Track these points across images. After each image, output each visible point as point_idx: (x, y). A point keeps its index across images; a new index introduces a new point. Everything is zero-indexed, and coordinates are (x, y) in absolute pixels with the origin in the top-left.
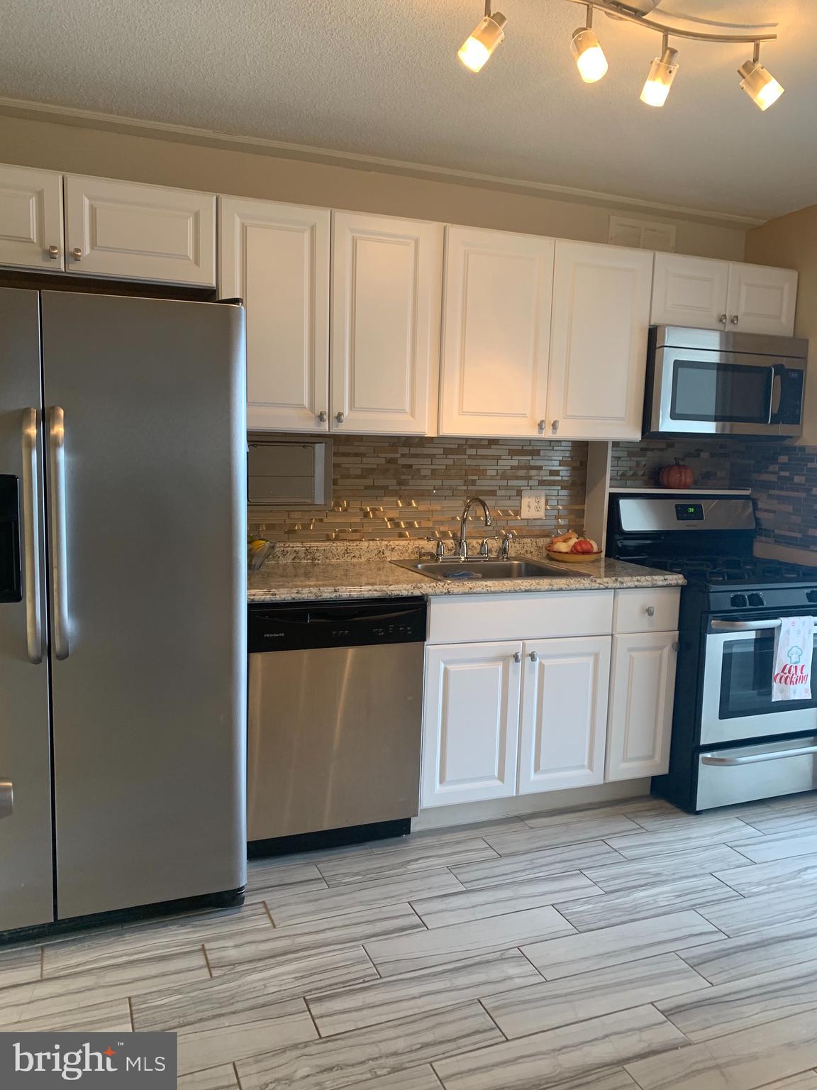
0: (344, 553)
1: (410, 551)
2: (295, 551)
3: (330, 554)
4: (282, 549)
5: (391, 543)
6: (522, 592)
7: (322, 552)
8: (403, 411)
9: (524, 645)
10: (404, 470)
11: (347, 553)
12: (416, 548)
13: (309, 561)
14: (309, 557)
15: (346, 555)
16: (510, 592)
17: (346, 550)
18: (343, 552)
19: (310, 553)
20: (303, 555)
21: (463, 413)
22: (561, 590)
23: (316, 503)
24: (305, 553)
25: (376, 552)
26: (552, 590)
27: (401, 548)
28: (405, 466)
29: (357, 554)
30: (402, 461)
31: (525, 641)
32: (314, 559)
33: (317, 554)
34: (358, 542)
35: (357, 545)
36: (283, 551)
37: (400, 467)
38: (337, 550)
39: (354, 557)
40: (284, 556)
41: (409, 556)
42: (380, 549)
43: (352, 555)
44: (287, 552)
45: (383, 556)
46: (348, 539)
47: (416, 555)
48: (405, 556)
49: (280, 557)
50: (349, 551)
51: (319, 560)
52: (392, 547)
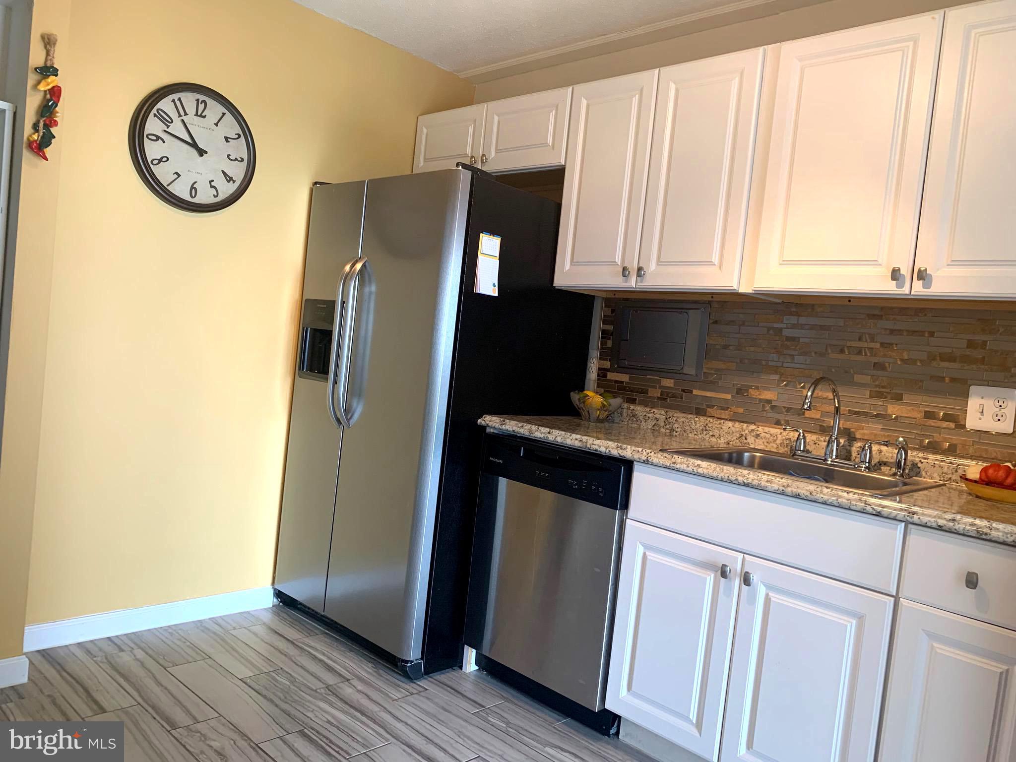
0: (702, 430)
1: (778, 442)
2: (656, 418)
3: (688, 427)
4: (645, 414)
5: (760, 429)
6: (739, 484)
7: (681, 423)
8: (710, 263)
9: (744, 560)
10: (788, 343)
11: (706, 430)
12: (787, 439)
13: (668, 431)
14: (668, 426)
15: (705, 432)
16: (722, 480)
17: (705, 427)
18: (701, 428)
19: (669, 423)
20: (662, 424)
21: (785, 263)
22: (797, 496)
23: (685, 372)
24: (665, 422)
25: (738, 435)
26: (783, 493)
27: (768, 436)
28: (788, 339)
29: (716, 432)
30: (787, 333)
31: (745, 555)
32: (672, 430)
33: (676, 426)
34: (722, 421)
35: (720, 424)
36: (646, 416)
37: (785, 339)
38: (696, 425)
39: (713, 436)
40: (646, 421)
41: (777, 448)
42: (743, 433)
43: (711, 434)
44: (649, 418)
45: (745, 441)
46: (716, 416)
47: (787, 449)
48: (773, 447)
49: (643, 422)
50: (707, 428)
51: (676, 432)
52: (758, 433)
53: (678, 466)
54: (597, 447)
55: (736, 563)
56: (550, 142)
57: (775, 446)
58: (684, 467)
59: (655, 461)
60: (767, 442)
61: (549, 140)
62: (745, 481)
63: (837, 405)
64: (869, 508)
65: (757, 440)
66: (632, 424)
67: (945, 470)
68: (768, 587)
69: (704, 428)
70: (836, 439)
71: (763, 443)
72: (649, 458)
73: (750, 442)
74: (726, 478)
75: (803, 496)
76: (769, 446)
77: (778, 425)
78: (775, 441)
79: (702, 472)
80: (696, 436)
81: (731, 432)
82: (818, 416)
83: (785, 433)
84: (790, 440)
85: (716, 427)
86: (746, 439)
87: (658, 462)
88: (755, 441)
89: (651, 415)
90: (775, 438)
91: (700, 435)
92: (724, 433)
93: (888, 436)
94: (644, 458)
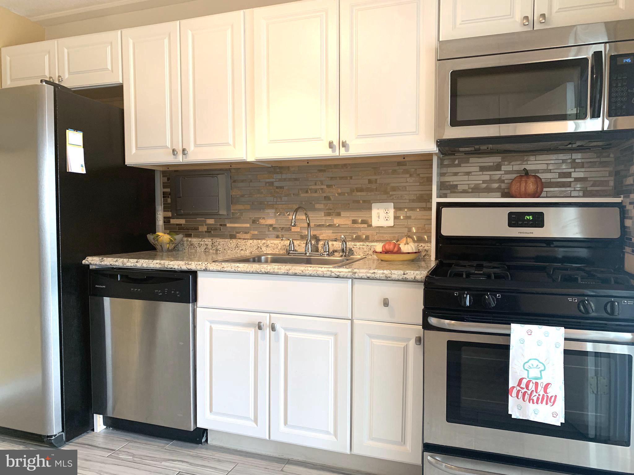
1: (279, 248)
2: (206, 244)
3: (227, 247)
4: (198, 242)
5: (268, 242)
7: (222, 245)
9: (270, 317)
10: (278, 190)
12: (284, 245)
13: (214, 251)
14: (214, 248)
15: (237, 249)
18: (234, 246)
19: (215, 246)
20: (210, 247)
21: (272, 142)
23: (220, 214)
24: (212, 246)
25: (256, 247)
26: (287, 274)
27: (273, 245)
28: (277, 188)
29: (244, 248)
30: (276, 184)
31: (270, 314)
32: (217, 250)
33: (219, 247)
34: (246, 240)
35: (245, 242)
36: (199, 244)
37: (275, 188)
38: (231, 245)
39: (241, 250)
40: (200, 247)
41: (279, 251)
42: (259, 245)
43: (241, 249)
44: (201, 245)
45: (261, 250)
46: (242, 238)
47: (284, 251)
48: (276, 251)
49: (198, 248)
50: (238, 246)
51: (220, 251)
52: (267, 244)
53: (225, 269)
54: (172, 266)
55: (265, 320)
56: (109, 67)
57: (278, 250)
58: (229, 269)
59: (211, 268)
60: (273, 249)
61: (108, 66)
62: (266, 271)
63: (308, 222)
64: (333, 274)
65: (267, 249)
66: (191, 250)
67: (365, 250)
68: (286, 329)
69: (236, 246)
70: (310, 241)
71: (271, 249)
72: (207, 267)
73: (264, 251)
74: (255, 271)
75: (299, 274)
76: (274, 251)
77: (278, 238)
78: (278, 247)
79: (240, 270)
80: (232, 252)
81: (252, 246)
82: (299, 230)
83: (282, 242)
84: (286, 246)
85: (243, 244)
86: (261, 249)
87: (213, 269)
88: (266, 249)
89: (202, 243)
90: (277, 246)
91: (234, 251)
92: (248, 247)
93: (336, 236)
94: (204, 268)
